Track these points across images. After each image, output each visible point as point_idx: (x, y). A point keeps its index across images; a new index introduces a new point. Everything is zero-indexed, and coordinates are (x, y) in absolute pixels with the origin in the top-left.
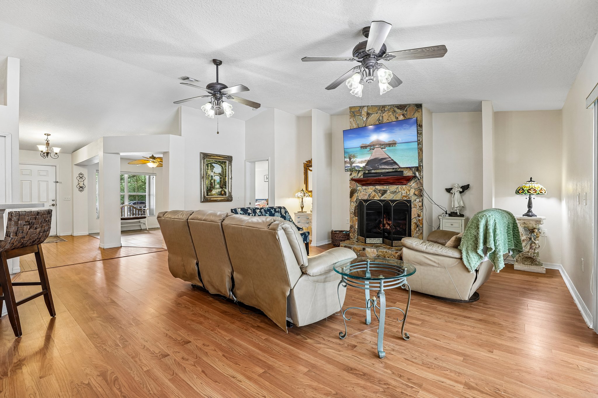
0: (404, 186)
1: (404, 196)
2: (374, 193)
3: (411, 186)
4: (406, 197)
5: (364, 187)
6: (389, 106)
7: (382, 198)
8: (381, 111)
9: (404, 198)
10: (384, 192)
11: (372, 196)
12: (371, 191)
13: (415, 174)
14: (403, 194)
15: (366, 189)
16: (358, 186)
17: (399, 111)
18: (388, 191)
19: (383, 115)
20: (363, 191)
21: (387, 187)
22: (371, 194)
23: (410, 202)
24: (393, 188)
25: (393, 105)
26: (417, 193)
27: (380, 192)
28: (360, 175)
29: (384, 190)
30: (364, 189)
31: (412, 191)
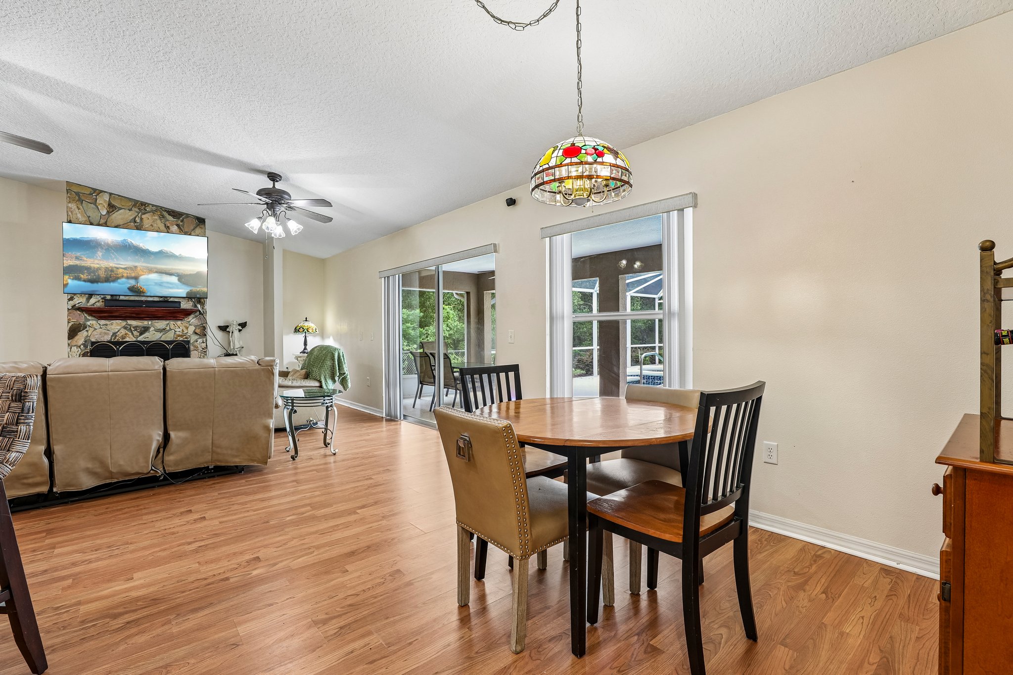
0: (179, 323)
1: (179, 336)
2: (123, 331)
3: (189, 322)
4: (181, 336)
5: (103, 322)
6: (153, 205)
7: (141, 338)
8: (139, 209)
9: (179, 338)
10: (146, 329)
11: (120, 335)
12: (119, 327)
13: (196, 306)
14: (177, 333)
15: (106, 325)
16: (89, 320)
17: (170, 218)
18: (152, 329)
19: (143, 216)
20: (101, 328)
21: (150, 323)
22: (119, 333)
23: (188, 342)
24: (161, 324)
25: (161, 208)
26: (198, 331)
27: (136, 330)
28: (93, 301)
29: (144, 327)
30: (103, 325)
31: (191, 329)
